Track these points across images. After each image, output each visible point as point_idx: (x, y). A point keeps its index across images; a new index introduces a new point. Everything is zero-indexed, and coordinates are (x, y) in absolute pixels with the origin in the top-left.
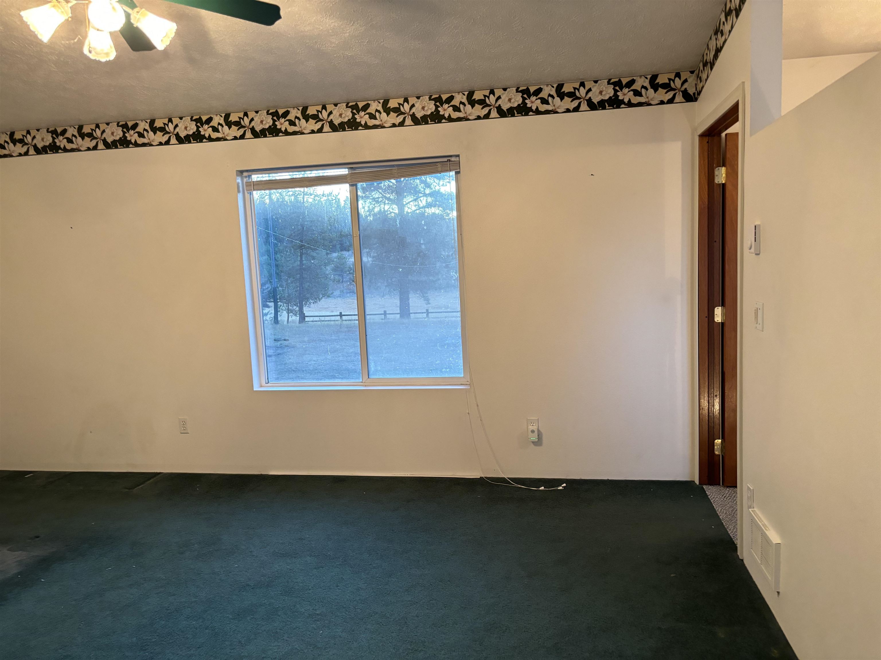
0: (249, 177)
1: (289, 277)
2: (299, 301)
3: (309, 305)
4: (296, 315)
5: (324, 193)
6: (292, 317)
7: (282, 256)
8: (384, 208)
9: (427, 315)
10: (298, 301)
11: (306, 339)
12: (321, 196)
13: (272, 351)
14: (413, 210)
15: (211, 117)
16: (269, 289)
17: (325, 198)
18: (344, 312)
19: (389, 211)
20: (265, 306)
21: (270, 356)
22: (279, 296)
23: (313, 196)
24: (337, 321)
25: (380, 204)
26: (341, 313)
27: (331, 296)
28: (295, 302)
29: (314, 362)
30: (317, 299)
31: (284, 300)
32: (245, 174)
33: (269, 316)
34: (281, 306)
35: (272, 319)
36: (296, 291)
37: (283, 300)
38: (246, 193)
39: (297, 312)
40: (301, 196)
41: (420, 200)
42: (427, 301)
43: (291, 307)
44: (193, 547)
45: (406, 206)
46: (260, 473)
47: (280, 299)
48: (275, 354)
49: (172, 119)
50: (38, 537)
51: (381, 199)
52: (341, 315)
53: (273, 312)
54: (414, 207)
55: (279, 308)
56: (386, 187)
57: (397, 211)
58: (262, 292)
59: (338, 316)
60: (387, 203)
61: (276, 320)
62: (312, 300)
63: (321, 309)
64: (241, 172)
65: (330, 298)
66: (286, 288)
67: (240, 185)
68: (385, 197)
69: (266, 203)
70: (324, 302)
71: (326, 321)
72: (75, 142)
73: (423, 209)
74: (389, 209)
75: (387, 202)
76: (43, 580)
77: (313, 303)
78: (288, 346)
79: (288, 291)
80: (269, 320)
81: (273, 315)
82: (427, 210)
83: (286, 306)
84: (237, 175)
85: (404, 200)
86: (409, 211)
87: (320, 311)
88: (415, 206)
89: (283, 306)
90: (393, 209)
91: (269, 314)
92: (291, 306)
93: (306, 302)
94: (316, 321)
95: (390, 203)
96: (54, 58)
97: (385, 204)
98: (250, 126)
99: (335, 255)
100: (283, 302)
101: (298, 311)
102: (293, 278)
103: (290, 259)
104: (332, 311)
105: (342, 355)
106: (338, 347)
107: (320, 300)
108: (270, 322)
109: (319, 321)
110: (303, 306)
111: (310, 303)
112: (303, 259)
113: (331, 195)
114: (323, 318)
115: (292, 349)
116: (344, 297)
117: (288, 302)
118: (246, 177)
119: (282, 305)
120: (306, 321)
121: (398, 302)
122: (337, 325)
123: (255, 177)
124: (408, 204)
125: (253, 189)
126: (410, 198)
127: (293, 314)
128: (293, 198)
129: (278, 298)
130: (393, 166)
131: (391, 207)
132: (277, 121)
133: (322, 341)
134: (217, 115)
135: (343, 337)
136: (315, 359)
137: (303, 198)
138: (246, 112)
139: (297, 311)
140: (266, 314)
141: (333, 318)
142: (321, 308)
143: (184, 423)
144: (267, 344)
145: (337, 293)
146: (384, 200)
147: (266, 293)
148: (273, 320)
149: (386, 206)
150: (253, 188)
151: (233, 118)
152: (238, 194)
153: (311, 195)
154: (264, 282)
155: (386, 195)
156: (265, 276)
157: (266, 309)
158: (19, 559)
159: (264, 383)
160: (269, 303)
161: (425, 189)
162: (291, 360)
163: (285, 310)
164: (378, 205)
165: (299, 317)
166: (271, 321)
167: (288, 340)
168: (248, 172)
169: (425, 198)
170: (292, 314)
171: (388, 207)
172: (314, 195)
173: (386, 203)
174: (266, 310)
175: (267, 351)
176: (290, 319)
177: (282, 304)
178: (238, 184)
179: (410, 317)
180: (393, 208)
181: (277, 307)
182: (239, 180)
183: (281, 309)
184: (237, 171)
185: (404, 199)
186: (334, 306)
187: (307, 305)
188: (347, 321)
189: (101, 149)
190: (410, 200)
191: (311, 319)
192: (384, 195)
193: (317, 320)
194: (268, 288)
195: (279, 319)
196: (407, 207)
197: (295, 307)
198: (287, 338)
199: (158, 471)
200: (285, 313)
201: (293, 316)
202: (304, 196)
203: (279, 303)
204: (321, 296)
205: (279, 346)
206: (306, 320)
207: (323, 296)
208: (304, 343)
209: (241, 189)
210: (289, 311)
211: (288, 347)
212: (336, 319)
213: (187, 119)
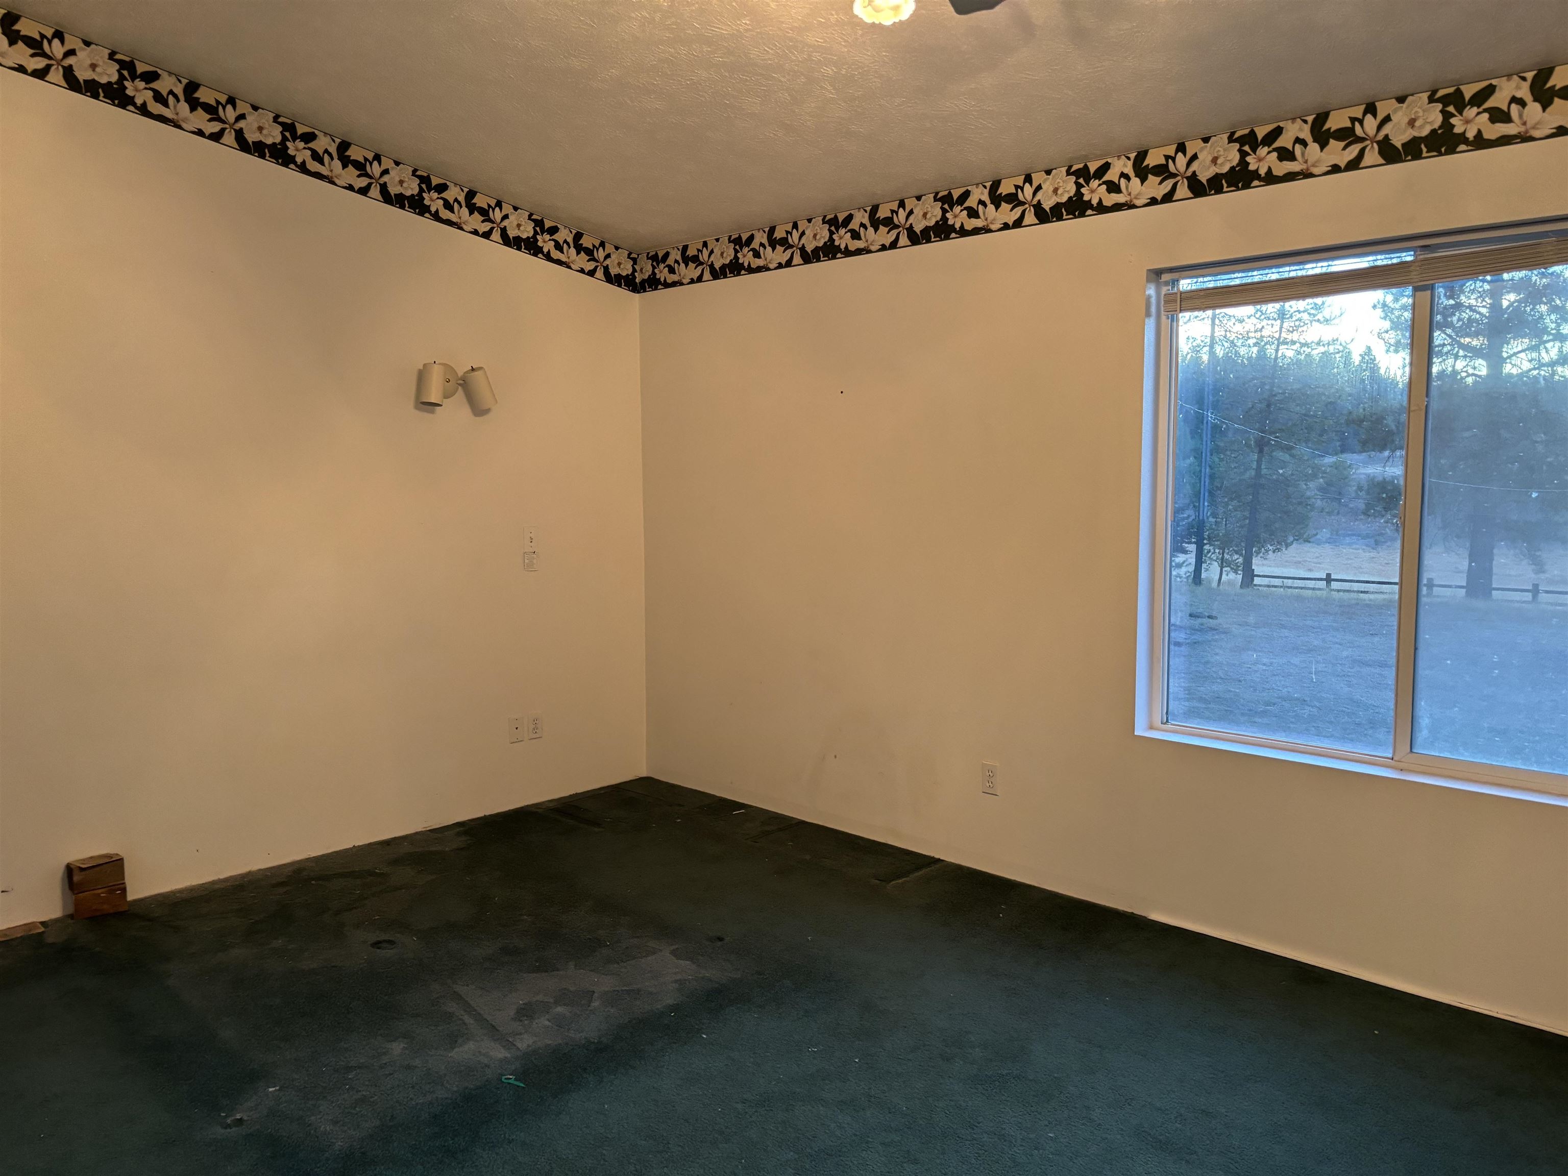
0: (1173, 284)
1: (1232, 499)
2: (1246, 545)
3: (1263, 554)
4: (1236, 572)
5: (1322, 340)
6: (1227, 575)
7: (1221, 460)
8: (1454, 366)
9: (1535, 596)
10: (1243, 544)
11: (1251, 619)
12: (1313, 344)
13: (1183, 635)
14: (1525, 369)
15: (1107, 162)
16: (1190, 520)
17: (1322, 349)
18: (1336, 573)
19: (1466, 372)
20: (1178, 549)
21: (1178, 644)
22: (1207, 533)
23: (1298, 345)
24: (1319, 589)
25: (1444, 357)
26: (1329, 575)
27: (1311, 540)
28: (1237, 546)
29: (1264, 668)
30: (1281, 543)
31: (1217, 541)
32: (1166, 277)
33: (1183, 570)
34: (1209, 551)
35: (1189, 576)
36: (1241, 527)
37: (1214, 541)
38: (1163, 318)
39: (1239, 567)
40: (1273, 347)
41: (1545, 348)
42: (1539, 567)
43: (1229, 556)
44: (971, 1053)
45: (1508, 361)
46: (1130, 910)
47: (1209, 538)
48: (1187, 641)
49: (1031, 176)
50: (721, 939)
51: (1449, 348)
52: (1329, 579)
53: (1193, 561)
54: (1528, 364)
55: (1206, 556)
56: (1464, 323)
57: (1484, 372)
58: (1176, 523)
59: (1321, 579)
60: (1462, 356)
61: (1197, 577)
62: (1271, 545)
63: (1287, 564)
64: (1156, 274)
65: (1309, 545)
66: (1222, 519)
67: (1153, 300)
68: (1459, 343)
69: (1203, 362)
70: (1294, 551)
71: (1296, 588)
72: (863, 237)
73: (1550, 369)
74: (1465, 367)
75: (1461, 353)
76: (704, 1036)
77: (1274, 552)
78: (1216, 630)
79: (1226, 525)
80: (1184, 576)
81: (1192, 568)
82: (1560, 369)
83: (1219, 553)
84: (1149, 280)
85: (1504, 350)
86: (1514, 371)
87: (1285, 566)
88: (1530, 361)
89: (1213, 554)
90: (1475, 368)
91: (1185, 564)
92: (1228, 553)
93: (1260, 549)
94: (1276, 587)
95: (1469, 355)
96: (830, 71)
97: (1456, 357)
98: (1187, 173)
99: (1329, 460)
100: (1212, 545)
101: (1241, 564)
102: (1239, 502)
103: (1237, 465)
104: (1310, 570)
105: (1323, 660)
106: (1316, 643)
107: (1287, 546)
108: (1185, 580)
109: (1281, 587)
110: (1252, 555)
111: (1267, 551)
112: (1263, 467)
113: (1335, 342)
114: (1290, 581)
115: (1223, 636)
116: (1338, 544)
117: (1225, 544)
118: (1166, 283)
119: (1212, 551)
120: (1255, 585)
121: (1465, 565)
122: (1319, 599)
123: (1186, 284)
124: (1514, 358)
125: (1178, 310)
126: (1519, 345)
127: (1232, 569)
128: (1255, 350)
129: (1206, 537)
130: (1545, 234)
131: (1472, 363)
132: (1249, 154)
133: (1283, 627)
134: (1119, 157)
135: (1330, 624)
136: (1265, 660)
137: (1277, 351)
138: (1183, 144)
139: (1239, 564)
140: (1179, 566)
141: (1311, 584)
142: (1286, 562)
143: (990, 775)
144: (1173, 620)
145: (1325, 533)
146: (1456, 349)
147: (1183, 525)
148: (1192, 576)
149: (1458, 362)
150: (1178, 307)
151: (1154, 159)
152: (1147, 320)
153: (1293, 343)
154: (1181, 505)
155: (1462, 340)
156: (1185, 495)
157: (1180, 555)
158: (679, 977)
159: (1157, 721)
160: (1186, 545)
161: (1559, 325)
162: (1218, 657)
163: (1216, 561)
164: (1440, 360)
165: (1241, 576)
166: (1187, 578)
167: (1216, 618)
168: (1171, 272)
169: (1558, 344)
170: (1228, 569)
171: (1464, 363)
172: (1300, 343)
173: (1459, 355)
174: (1180, 558)
175: (1172, 634)
176: (1224, 577)
177: (1211, 548)
178: (1149, 297)
179: (1491, 596)
180: (1476, 365)
181: (1202, 554)
182: (1151, 291)
183: (1210, 558)
184: (1149, 270)
185: (1505, 346)
186: (1315, 560)
187: (1261, 554)
188: (1342, 593)
189: (902, 245)
190: (1520, 348)
191: (1266, 581)
192: (1458, 339)
193: (1276, 584)
194: (1189, 516)
195: (1204, 575)
196: (1511, 363)
197: (1236, 557)
198: (1214, 614)
199: (937, 856)
200: (1215, 567)
201: (1231, 572)
202: (1278, 346)
203: (1207, 547)
204: (1291, 539)
205: (1197, 627)
206: (1255, 582)
207: (1295, 540)
208: (1248, 627)
209: (1153, 309)
210: (1223, 563)
211: (1214, 632)
212: (1317, 587)
213: (1061, 171)
